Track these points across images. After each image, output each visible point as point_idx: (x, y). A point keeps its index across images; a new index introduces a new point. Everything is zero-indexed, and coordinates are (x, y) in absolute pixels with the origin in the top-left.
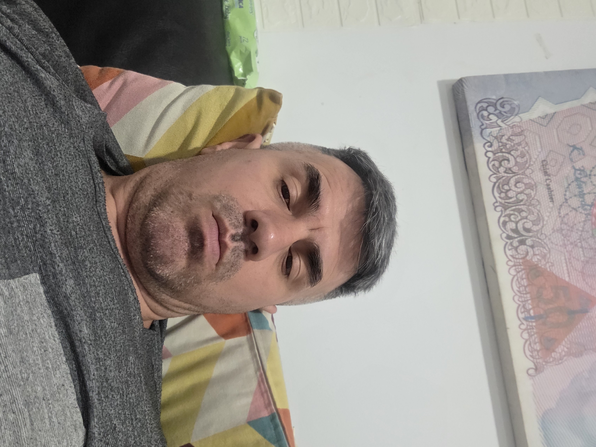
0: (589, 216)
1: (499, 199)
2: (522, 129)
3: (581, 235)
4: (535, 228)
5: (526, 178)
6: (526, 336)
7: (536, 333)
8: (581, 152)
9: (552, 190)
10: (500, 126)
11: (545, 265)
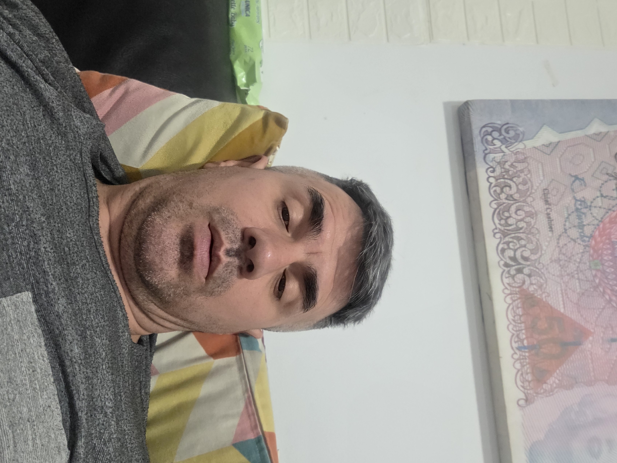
0: (587, 248)
1: (499, 226)
2: (526, 156)
3: (578, 267)
4: (533, 257)
5: (526, 206)
6: (518, 366)
7: (529, 364)
8: (582, 182)
9: (552, 219)
10: (503, 152)
11: (541, 295)
